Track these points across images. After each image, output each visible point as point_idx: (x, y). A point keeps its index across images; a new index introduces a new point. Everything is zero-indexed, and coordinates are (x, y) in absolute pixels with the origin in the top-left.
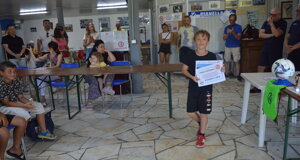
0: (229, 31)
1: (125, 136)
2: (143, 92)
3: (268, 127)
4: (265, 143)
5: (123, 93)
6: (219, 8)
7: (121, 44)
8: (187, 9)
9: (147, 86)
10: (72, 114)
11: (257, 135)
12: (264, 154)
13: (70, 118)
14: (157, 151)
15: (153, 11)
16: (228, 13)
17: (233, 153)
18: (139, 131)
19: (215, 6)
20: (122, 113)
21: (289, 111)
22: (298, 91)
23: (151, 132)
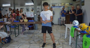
0: (63, 12)
1: (31, 42)
3: (72, 39)
4: (71, 44)
5: (31, 30)
6: (60, 6)
7: (32, 15)
8: (51, 6)
9: (39, 28)
10: (16, 36)
11: (69, 41)
12: (70, 47)
13: (16, 37)
14: (40, 46)
15: (41, 6)
16: (62, 7)
17: (62, 47)
18: (35, 41)
19: (59, 5)
20: (31, 35)
21: (77, 35)
22: (79, 29)
23: (39, 41)
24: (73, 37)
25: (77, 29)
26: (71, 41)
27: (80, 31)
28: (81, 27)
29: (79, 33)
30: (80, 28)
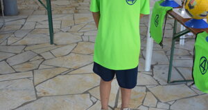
2: (18, 13)
4: (152, 67)
9: (23, 6)
11: (144, 59)
12: (149, 78)
14: (36, 83)
18: (14, 61)
21: (175, 33)
22: (183, 13)
23: (28, 61)
24: (161, 44)
25: (176, 10)
26: (153, 58)
27: (183, 21)
28: (191, 7)
29: (183, 28)
30: (187, 11)
